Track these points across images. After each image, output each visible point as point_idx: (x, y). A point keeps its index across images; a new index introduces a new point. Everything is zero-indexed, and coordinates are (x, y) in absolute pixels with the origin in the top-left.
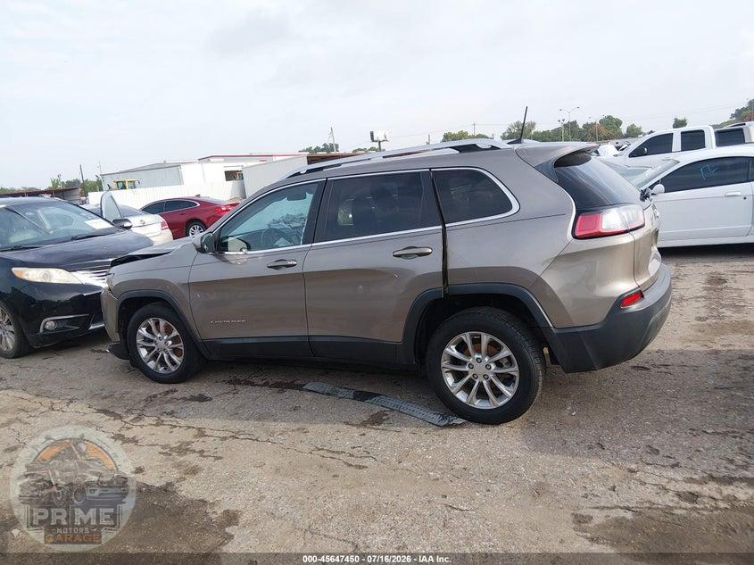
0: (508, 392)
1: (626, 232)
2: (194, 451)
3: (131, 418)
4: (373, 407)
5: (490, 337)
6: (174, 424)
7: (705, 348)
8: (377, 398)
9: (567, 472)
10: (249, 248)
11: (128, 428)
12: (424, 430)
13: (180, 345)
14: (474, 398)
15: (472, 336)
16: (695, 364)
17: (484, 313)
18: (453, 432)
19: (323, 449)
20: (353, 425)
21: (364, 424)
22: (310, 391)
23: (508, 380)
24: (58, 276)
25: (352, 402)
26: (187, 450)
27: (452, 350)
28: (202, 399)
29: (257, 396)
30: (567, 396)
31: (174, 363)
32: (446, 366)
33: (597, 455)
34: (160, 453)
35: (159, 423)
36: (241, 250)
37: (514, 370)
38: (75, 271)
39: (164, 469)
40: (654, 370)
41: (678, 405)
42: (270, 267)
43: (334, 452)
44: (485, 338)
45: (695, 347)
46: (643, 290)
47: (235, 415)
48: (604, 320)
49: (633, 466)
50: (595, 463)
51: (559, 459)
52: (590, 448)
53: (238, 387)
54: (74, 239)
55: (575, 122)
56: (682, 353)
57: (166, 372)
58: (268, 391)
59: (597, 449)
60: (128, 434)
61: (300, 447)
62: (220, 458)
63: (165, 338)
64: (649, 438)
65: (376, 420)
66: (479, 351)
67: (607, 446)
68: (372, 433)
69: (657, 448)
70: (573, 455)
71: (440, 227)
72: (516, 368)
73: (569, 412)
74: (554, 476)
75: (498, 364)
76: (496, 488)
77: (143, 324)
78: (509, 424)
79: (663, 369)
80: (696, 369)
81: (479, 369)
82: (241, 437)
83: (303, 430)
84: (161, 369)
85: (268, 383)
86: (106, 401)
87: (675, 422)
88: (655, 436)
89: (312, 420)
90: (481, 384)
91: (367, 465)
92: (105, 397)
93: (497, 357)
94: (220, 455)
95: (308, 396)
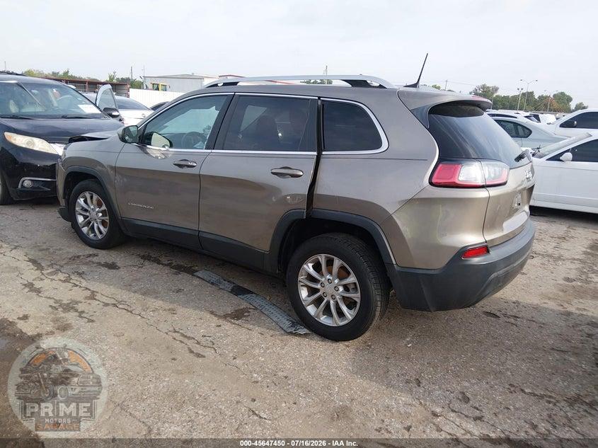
0: (349, 314)
1: (483, 187)
2: (76, 311)
3: (48, 271)
4: (241, 302)
5: (341, 262)
6: (77, 283)
7: (561, 308)
8: (249, 296)
9: (374, 401)
10: (171, 146)
11: (42, 279)
12: (272, 332)
13: (107, 219)
14: (321, 313)
15: (326, 257)
16: (544, 322)
17: (340, 239)
18: (295, 340)
19: (178, 332)
20: (216, 315)
21: (225, 317)
22: (199, 277)
23: (351, 304)
24: (40, 145)
25: (226, 295)
26: (72, 308)
27: (309, 267)
28: (112, 266)
29: (155, 274)
30: (412, 328)
31: (101, 233)
32: (302, 280)
33: (411, 390)
34: (51, 306)
35: (67, 281)
36: (164, 147)
37: (356, 296)
38: (54, 143)
39: (44, 321)
40: (503, 319)
41: (509, 358)
42: (175, 164)
43: (186, 336)
44: (337, 263)
45: (552, 305)
46: (489, 246)
47: (128, 287)
48: (444, 267)
49: (438, 410)
50: (404, 398)
51: (374, 387)
52: (408, 382)
53: (147, 263)
54: (64, 117)
55: (532, 93)
56: (536, 308)
57: (95, 238)
58: (167, 270)
59: (414, 385)
60: (38, 284)
61: (161, 326)
62: (93, 321)
63: (97, 209)
64: (467, 384)
65: (238, 315)
66: (330, 272)
67: (424, 382)
68: (227, 326)
69: (469, 396)
70: (389, 385)
71: (315, 153)
72: (359, 295)
73: (407, 342)
74: (360, 403)
75: (346, 288)
76: (302, 402)
77: (81, 195)
78: (346, 343)
79: (512, 320)
80: (542, 326)
81: (329, 289)
82: (120, 306)
83: (173, 311)
84: (92, 235)
85: (172, 263)
86: (40, 253)
87: (497, 374)
88: (473, 384)
89: (185, 304)
90: (328, 303)
91: (205, 354)
92: (41, 250)
93: (345, 282)
94: (94, 318)
95: (196, 282)
